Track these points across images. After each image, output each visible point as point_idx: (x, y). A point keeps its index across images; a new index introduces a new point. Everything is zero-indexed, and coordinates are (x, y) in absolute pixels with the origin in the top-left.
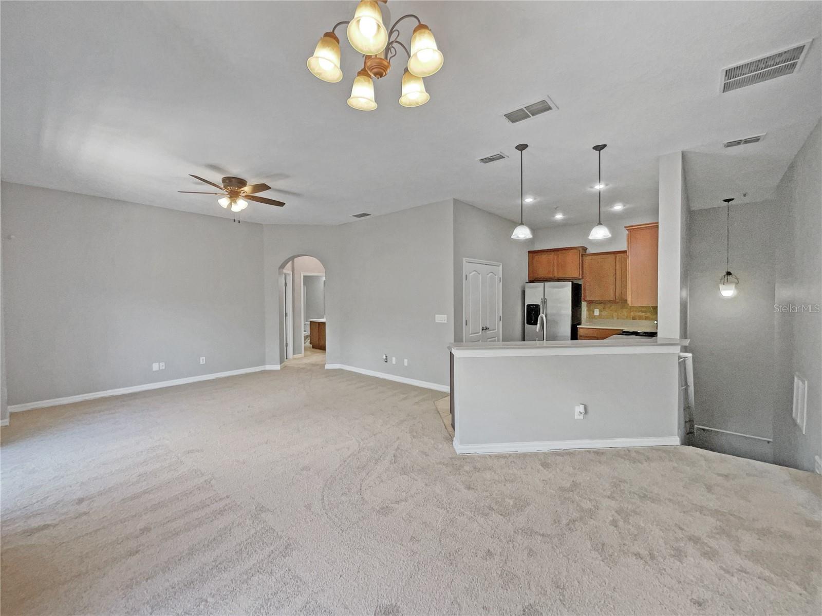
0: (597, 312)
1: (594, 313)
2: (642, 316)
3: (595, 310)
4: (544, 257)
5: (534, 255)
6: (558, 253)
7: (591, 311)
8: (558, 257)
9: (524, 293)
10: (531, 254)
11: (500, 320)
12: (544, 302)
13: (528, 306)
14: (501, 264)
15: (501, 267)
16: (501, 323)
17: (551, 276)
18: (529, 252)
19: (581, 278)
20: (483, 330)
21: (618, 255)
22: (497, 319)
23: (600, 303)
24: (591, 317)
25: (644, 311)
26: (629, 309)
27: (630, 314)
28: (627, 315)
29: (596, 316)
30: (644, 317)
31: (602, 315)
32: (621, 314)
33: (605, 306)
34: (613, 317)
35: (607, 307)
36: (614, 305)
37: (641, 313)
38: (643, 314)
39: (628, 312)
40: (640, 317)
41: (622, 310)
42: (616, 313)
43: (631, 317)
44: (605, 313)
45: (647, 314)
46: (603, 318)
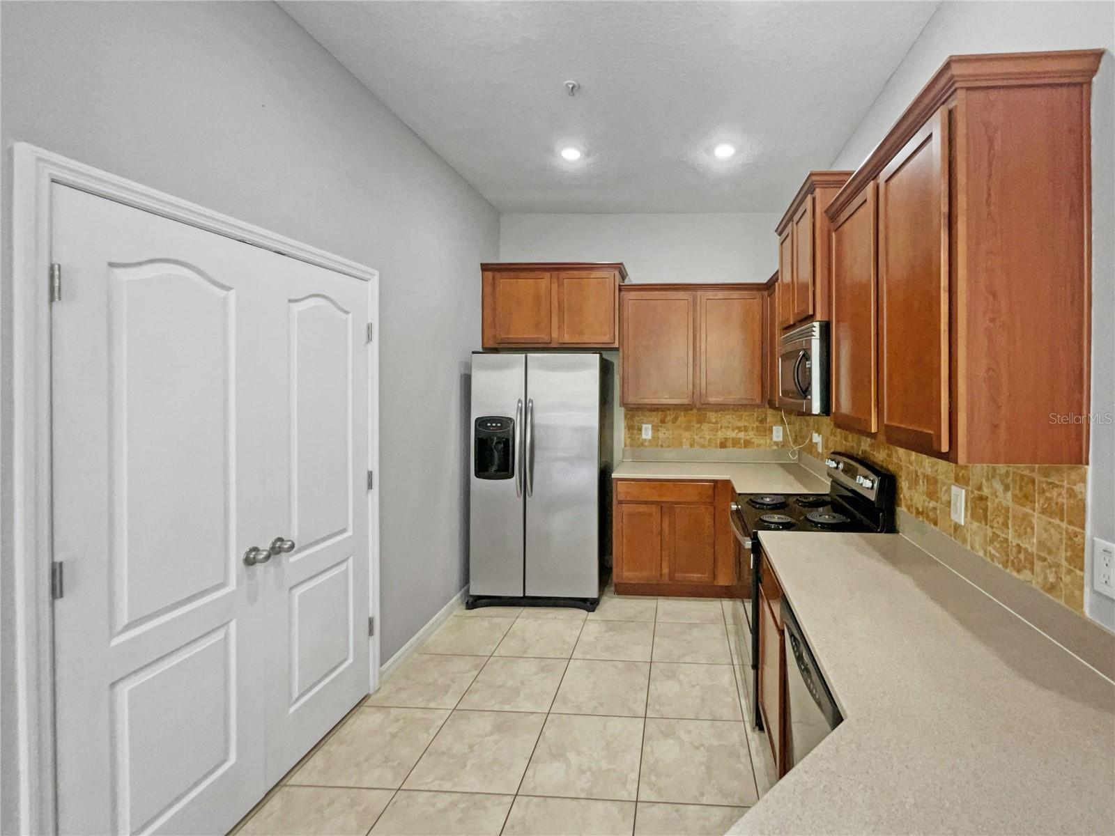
0: (647, 433)
1: (641, 434)
2: (740, 439)
3: (644, 426)
4: (525, 284)
5: (498, 275)
6: (563, 274)
7: (633, 428)
8: (560, 285)
9: (467, 381)
10: (489, 274)
11: (370, 486)
12: (527, 409)
13: (481, 422)
14: (377, 273)
15: (373, 286)
16: (374, 497)
17: (543, 337)
18: (485, 268)
19: (616, 345)
20: (249, 562)
21: (699, 293)
22: (353, 481)
23: (655, 408)
24: (634, 442)
25: (743, 429)
26: (713, 424)
27: (715, 435)
28: (711, 436)
29: (645, 440)
30: (742, 441)
31: (658, 437)
32: (697, 435)
33: (665, 416)
34: (681, 444)
35: (669, 418)
36: (682, 414)
37: (738, 433)
38: (742, 435)
39: (712, 430)
40: (736, 443)
41: (699, 425)
42: (687, 434)
43: (718, 442)
44: (664, 433)
45: (749, 435)
46: (662, 446)
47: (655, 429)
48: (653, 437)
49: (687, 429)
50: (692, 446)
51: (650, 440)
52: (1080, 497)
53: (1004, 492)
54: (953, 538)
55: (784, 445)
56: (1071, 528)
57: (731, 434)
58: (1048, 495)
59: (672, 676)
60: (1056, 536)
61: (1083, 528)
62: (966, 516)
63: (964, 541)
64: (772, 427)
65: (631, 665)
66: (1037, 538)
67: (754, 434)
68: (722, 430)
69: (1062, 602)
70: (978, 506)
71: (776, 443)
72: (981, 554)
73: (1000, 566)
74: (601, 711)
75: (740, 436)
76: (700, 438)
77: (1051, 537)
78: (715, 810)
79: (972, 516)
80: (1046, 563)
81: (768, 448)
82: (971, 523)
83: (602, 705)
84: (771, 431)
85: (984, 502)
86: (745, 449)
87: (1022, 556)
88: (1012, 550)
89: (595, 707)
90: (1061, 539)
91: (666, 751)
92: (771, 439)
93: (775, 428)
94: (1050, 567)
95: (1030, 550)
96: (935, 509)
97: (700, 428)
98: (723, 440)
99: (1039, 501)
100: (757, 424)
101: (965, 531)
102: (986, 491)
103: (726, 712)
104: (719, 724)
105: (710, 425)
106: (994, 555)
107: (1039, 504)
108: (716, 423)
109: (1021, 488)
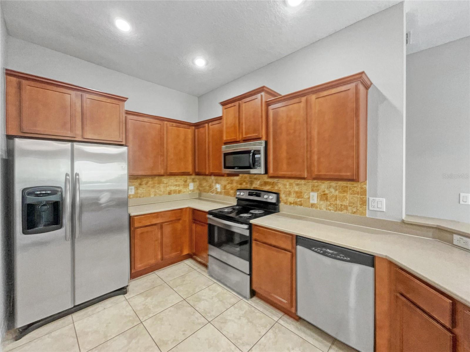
0: (131, 191)
3: (130, 188)
4: (52, 95)
5: (24, 82)
6: (86, 95)
12: (74, 179)
19: (124, 143)
25: (178, 185)
26: (165, 184)
27: (166, 189)
28: (164, 190)
29: (130, 195)
30: (177, 191)
31: (138, 193)
32: (157, 190)
33: (142, 182)
34: (150, 195)
35: (144, 183)
36: (150, 180)
37: (175, 187)
38: (177, 188)
39: (164, 187)
40: (175, 192)
41: (158, 185)
42: (153, 190)
43: (167, 192)
44: (141, 190)
45: (180, 188)
46: (140, 197)
47: (137, 188)
48: (135, 193)
49: (153, 187)
50: (155, 195)
51: (133, 195)
52: (365, 188)
53: (335, 191)
54: (310, 208)
55: (193, 191)
56: (361, 197)
57: (173, 188)
58: (353, 189)
59: (199, 300)
60: (356, 199)
61: (366, 195)
62: (317, 200)
63: (317, 208)
64: (189, 184)
65: (177, 306)
66: (349, 201)
67: (182, 187)
68: (169, 186)
69: (358, 215)
70: (324, 197)
71: (190, 191)
72: (325, 210)
73: (333, 212)
74: (188, 333)
75: (177, 189)
76: (159, 191)
77: (354, 200)
78: (268, 334)
79: (321, 200)
80: (352, 207)
81: (187, 193)
82: (320, 202)
83: (185, 331)
84: (188, 185)
85: (326, 195)
86: (179, 194)
87: (343, 207)
88: (338, 206)
89: (184, 334)
90: (358, 200)
91: (231, 328)
92: (189, 189)
93: (190, 184)
94: (354, 207)
95: (346, 205)
96: (300, 201)
97: (159, 186)
98: (169, 191)
99: (349, 192)
100: (183, 183)
101: (317, 205)
102: (327, 192)
103: (233, 300)
104: (236, 305)
105: (164, 184)
106: (331, 209)
107: (349, 193)
108: (166, 183)
109: (342, 189)
